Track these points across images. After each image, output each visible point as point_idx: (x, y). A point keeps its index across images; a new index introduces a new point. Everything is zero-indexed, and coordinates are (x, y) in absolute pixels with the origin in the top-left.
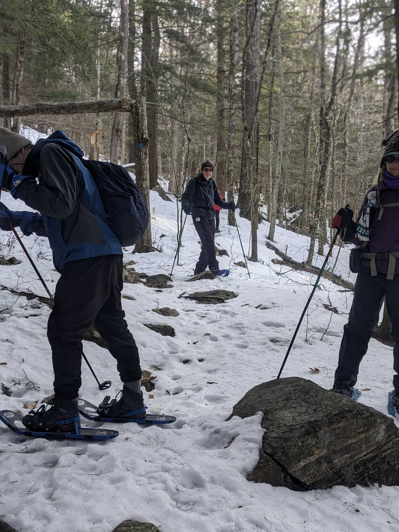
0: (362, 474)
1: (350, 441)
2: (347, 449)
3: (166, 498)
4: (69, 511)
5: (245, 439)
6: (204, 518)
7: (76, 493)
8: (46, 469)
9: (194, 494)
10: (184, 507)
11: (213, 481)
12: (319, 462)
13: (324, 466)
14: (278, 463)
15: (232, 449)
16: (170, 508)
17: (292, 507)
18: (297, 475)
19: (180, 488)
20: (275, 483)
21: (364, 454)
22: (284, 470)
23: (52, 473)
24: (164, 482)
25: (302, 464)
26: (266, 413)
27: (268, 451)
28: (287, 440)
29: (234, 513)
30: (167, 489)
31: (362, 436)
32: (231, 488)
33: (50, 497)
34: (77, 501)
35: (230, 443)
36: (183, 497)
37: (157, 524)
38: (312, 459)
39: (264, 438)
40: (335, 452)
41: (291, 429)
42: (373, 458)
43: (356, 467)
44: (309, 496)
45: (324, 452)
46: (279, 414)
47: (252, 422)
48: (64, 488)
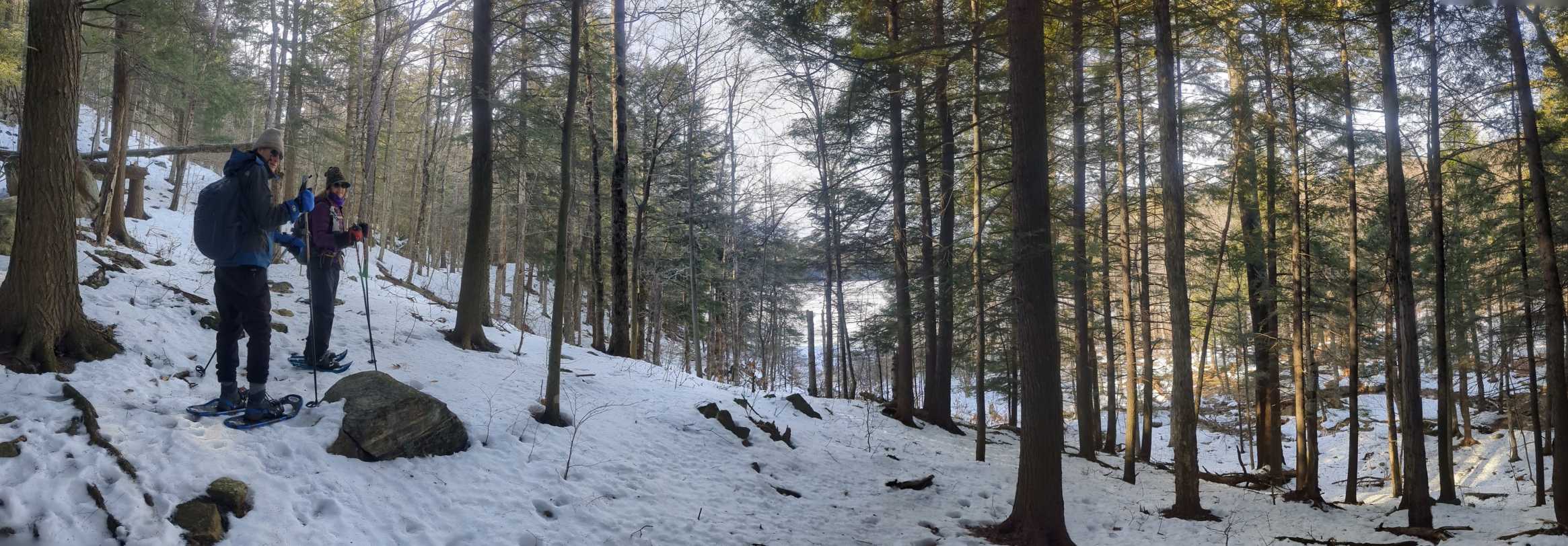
0: (420, 448)
1: (412, 423)
2: (409, 429)
3: (258, 464)
4: (178, 465)
5: (329, 420)
6: (285, 480)
7: (186, 452)
8: (167, 429)
9: (281, 461)
10: (272, 471)
11: (298, 452)
12: (386, 439)
13: (391, 442)
14: (354, 441)
15: (318, 428)
16: (260, 471)
17: (360, 474)
18: (369, 449)
19: (271, 455)
20: (349, 455)
21: (422, 433)
22: (358, 445)
23: (170, 433)
24: (258, 450)
25: (373, 441)
26: (348, 399)
27: (347, 430)
28: (362, 421)
29: (310, 477)
30: (259, 456)
31: (422, 418)
32: (312, 457)
33: (166, 451)
34: (186, 458)
35: (317, 422)
36: (273, 463)
37: (246, 482)
38: (381, 437)
39: (344, 420)
40: (399, 432)
41: (366, 413)
42: (429, 435)
43: (416, 443)
44: (376, 466)
45: (391, 432)
46: (359, 401)
47: (336, 406)
48: (178, 447)
